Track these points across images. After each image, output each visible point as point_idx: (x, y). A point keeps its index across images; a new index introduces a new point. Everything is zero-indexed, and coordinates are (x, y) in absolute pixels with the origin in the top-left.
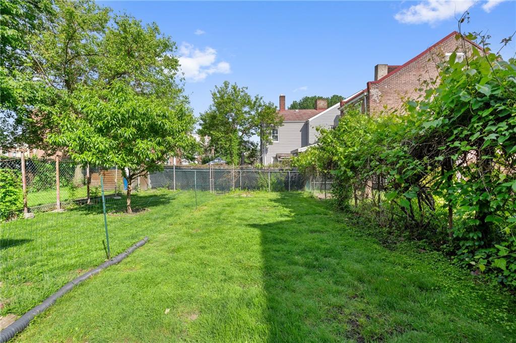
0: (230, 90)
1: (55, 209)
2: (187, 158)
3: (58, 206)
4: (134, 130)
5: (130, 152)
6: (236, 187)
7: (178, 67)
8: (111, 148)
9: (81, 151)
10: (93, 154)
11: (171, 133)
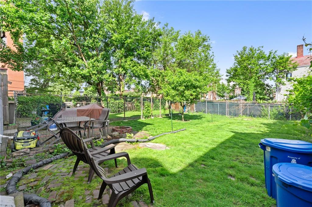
0: (248, 51)
1: (159, 116)
2: (220, 96)
3: (160, 116)
4: (184, 88)
5: (183, 96)
6: (243, 114)
7: (210, 49)
8: (177, 94)
9: (167, 96)
10: (171, 97)
11: (200, 87)
